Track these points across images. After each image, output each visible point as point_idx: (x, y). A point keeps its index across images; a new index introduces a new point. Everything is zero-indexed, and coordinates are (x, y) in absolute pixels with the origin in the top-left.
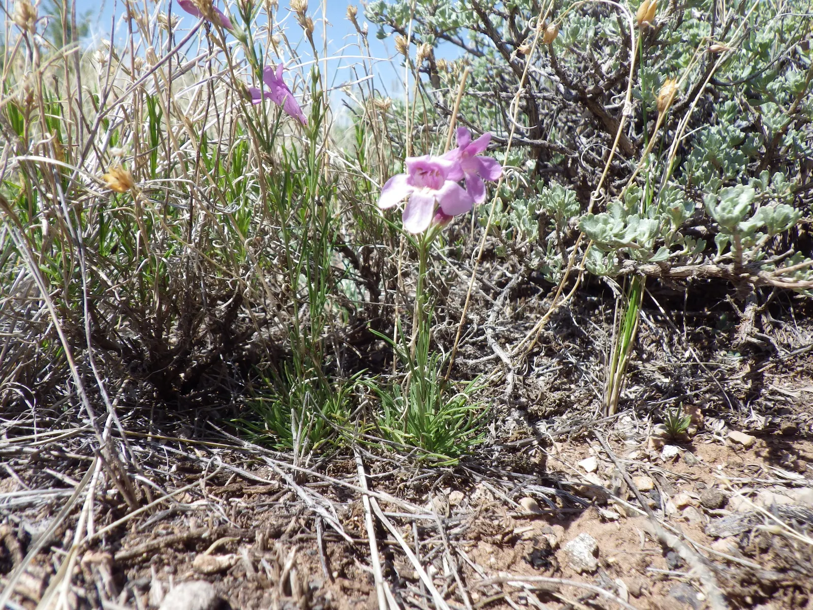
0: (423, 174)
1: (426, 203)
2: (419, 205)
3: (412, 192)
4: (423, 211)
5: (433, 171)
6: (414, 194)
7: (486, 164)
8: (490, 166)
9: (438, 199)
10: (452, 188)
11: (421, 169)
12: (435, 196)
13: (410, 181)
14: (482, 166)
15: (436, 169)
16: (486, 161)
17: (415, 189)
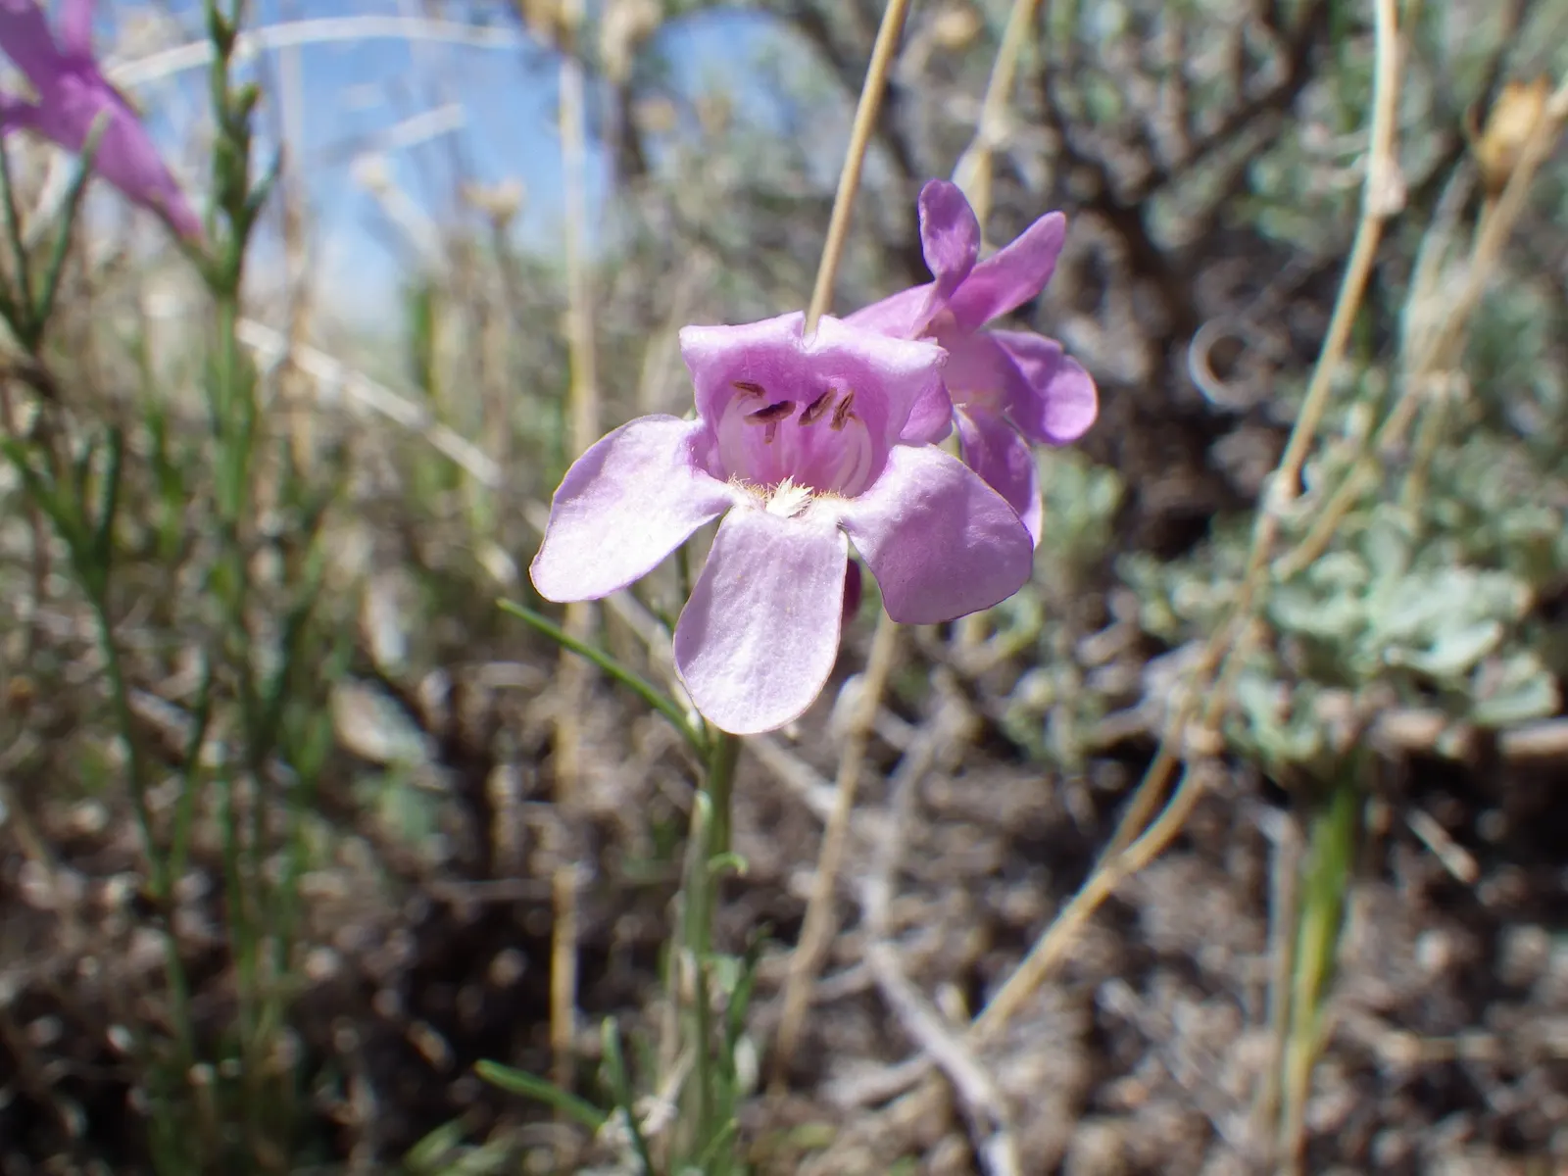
0: (769, 413)
1: (803, 565)
2: (763, 582)
3: (724, 508)
4: (784, 612)
5: (818, 400)
6: (734, 519)
7: (1029, 368)
8: (1044, 378)
9: (864, 547)
10: (933, 486)
11: (756, 390)
12: (844, 526)
13: (702, 454)
14: (1014, 375)
15: (840, 386)
16: (1030, 352)
17: (740, 496)
